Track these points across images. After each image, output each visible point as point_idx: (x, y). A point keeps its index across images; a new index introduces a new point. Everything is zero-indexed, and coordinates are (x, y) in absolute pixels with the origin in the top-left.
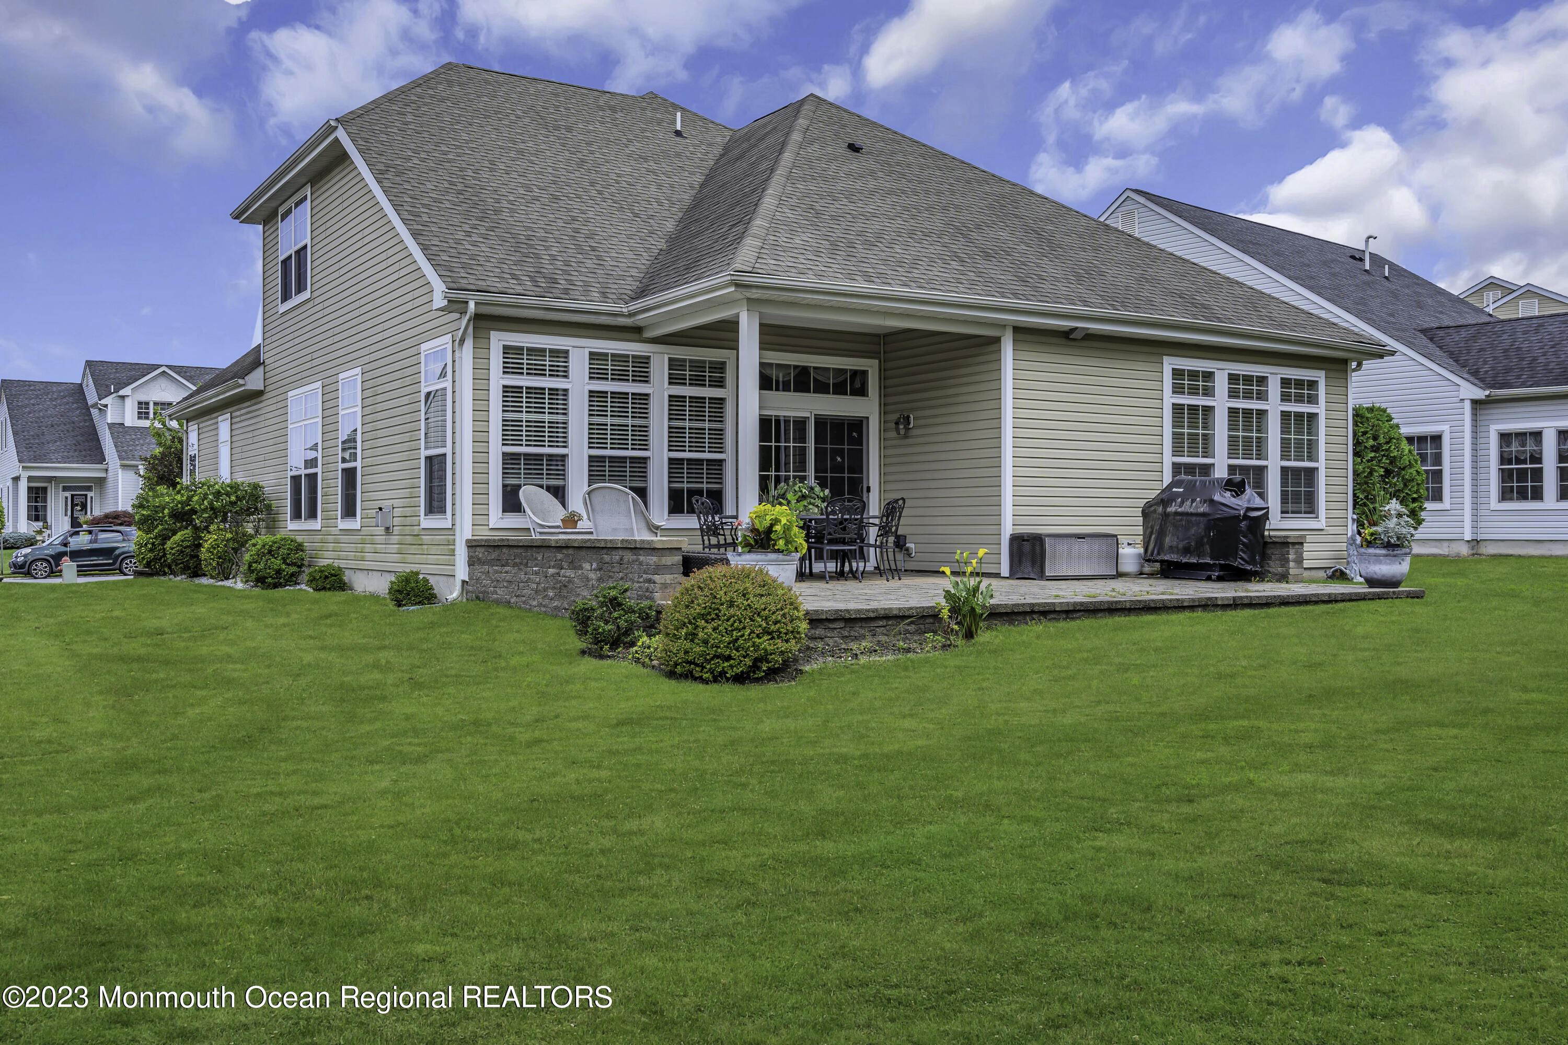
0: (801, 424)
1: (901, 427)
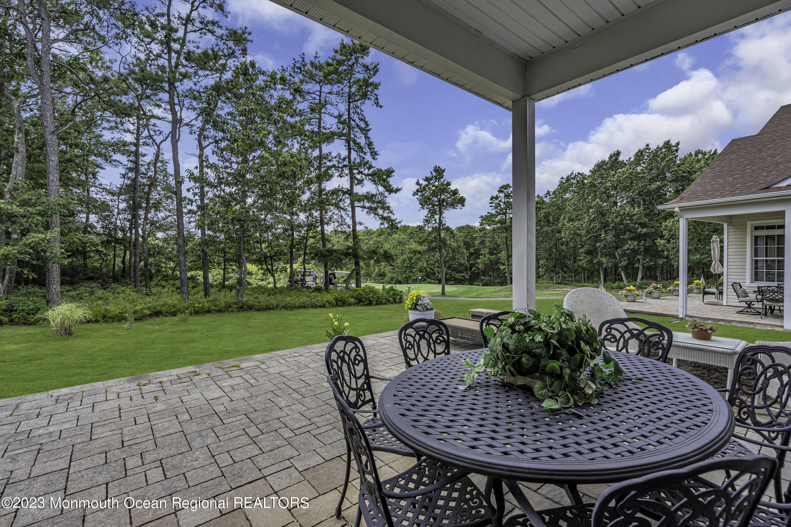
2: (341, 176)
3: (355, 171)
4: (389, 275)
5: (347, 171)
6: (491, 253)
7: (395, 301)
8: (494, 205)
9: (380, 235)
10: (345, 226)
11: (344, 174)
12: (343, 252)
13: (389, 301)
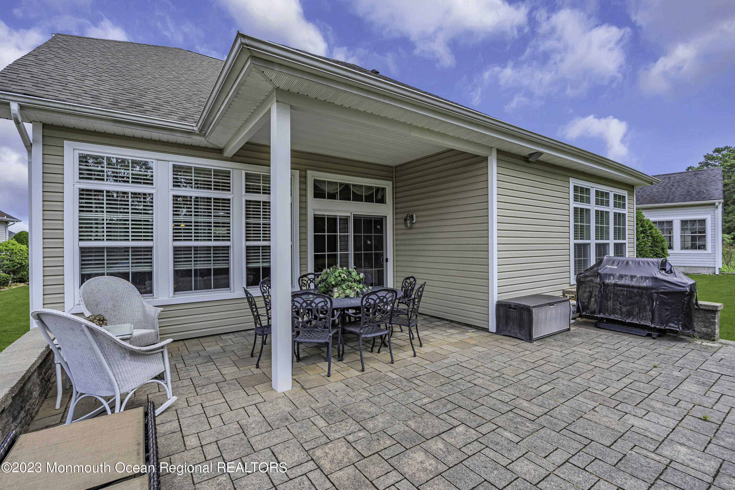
0: (345, 220)
1: (408, 222)
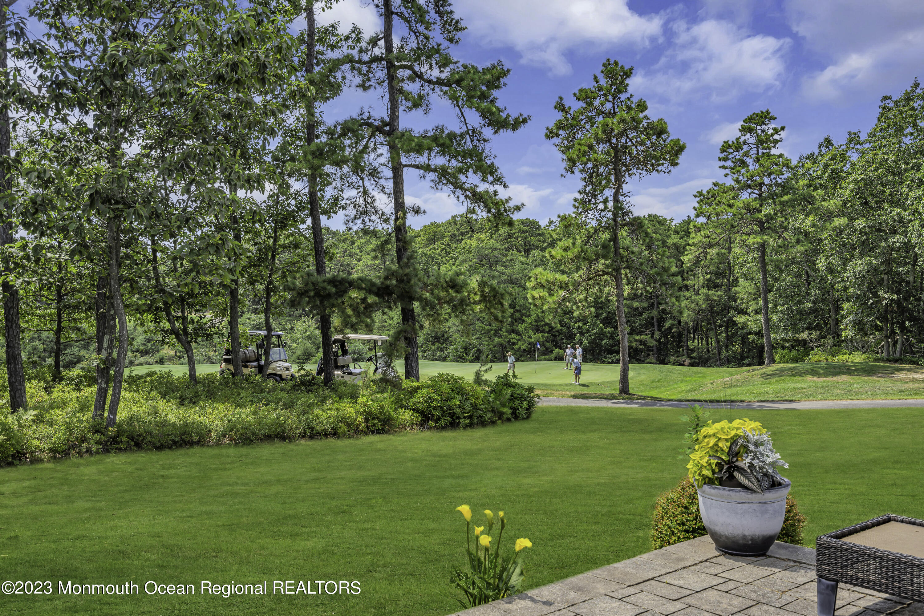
2: (364, 87)
3: (404, 73)
4: (458, 340)
5: (380, 73)
6: (712, 285)
7: (515, 416)
8: (729, 163)
9: (432, 241)
10: (373, 217)
11: (373, 82)
12: (373, 284)
13: (501, 415)
